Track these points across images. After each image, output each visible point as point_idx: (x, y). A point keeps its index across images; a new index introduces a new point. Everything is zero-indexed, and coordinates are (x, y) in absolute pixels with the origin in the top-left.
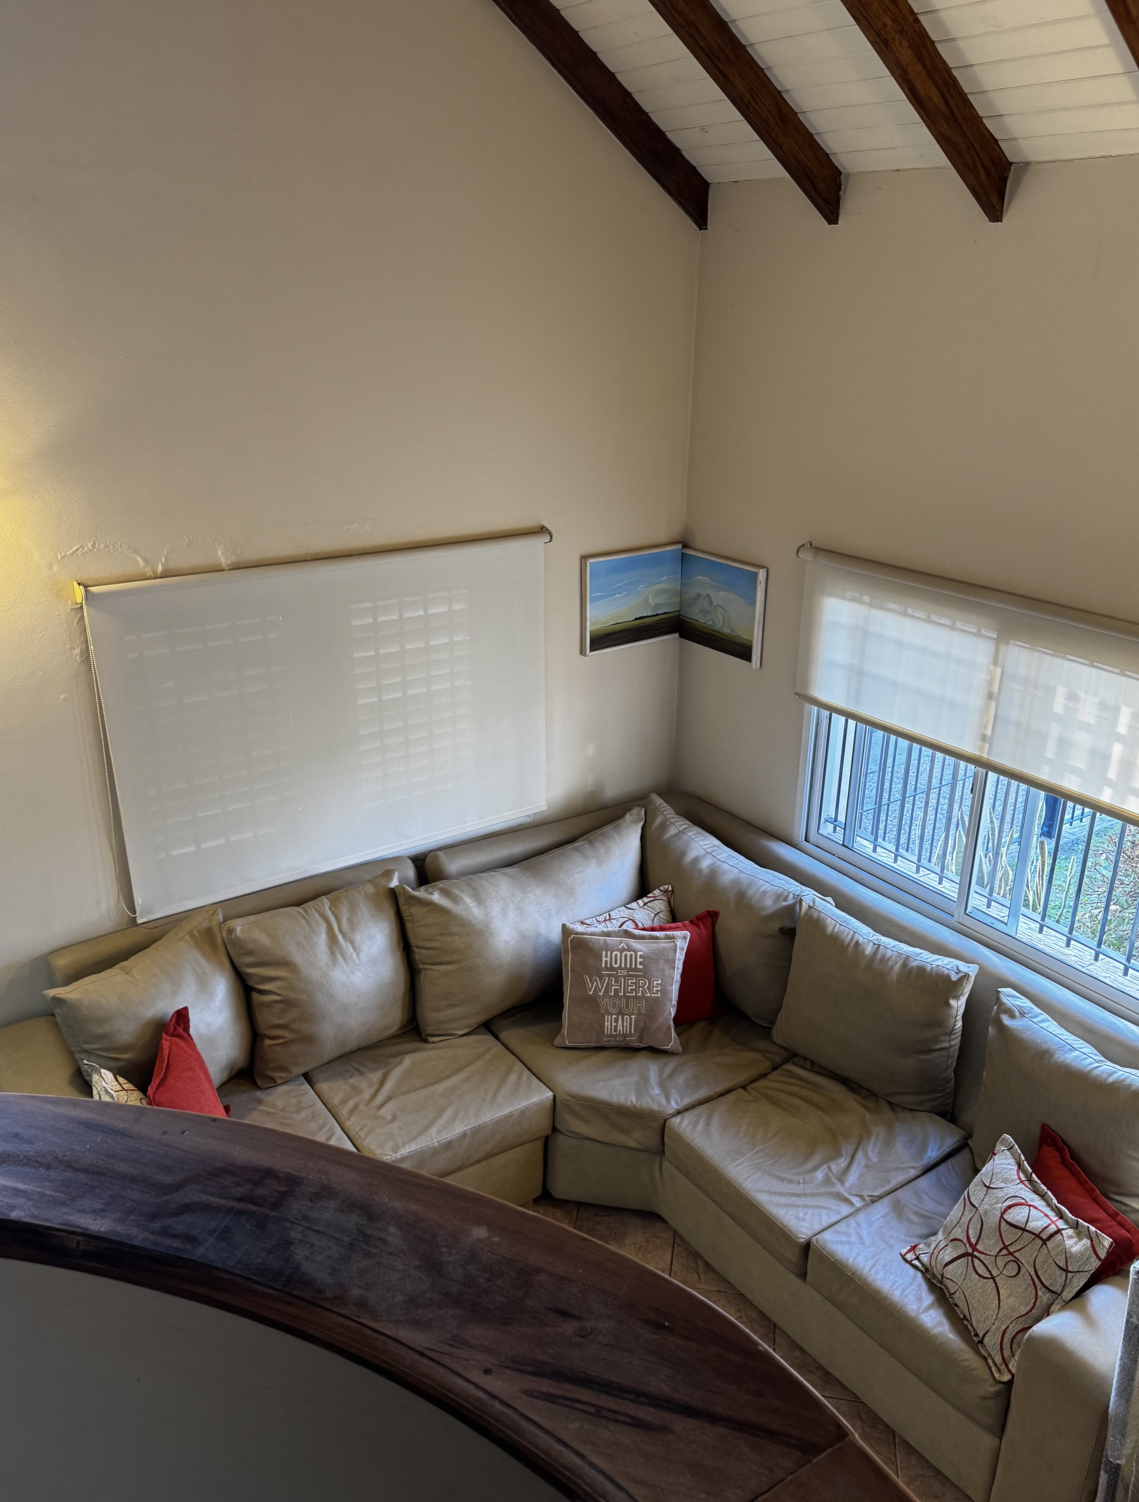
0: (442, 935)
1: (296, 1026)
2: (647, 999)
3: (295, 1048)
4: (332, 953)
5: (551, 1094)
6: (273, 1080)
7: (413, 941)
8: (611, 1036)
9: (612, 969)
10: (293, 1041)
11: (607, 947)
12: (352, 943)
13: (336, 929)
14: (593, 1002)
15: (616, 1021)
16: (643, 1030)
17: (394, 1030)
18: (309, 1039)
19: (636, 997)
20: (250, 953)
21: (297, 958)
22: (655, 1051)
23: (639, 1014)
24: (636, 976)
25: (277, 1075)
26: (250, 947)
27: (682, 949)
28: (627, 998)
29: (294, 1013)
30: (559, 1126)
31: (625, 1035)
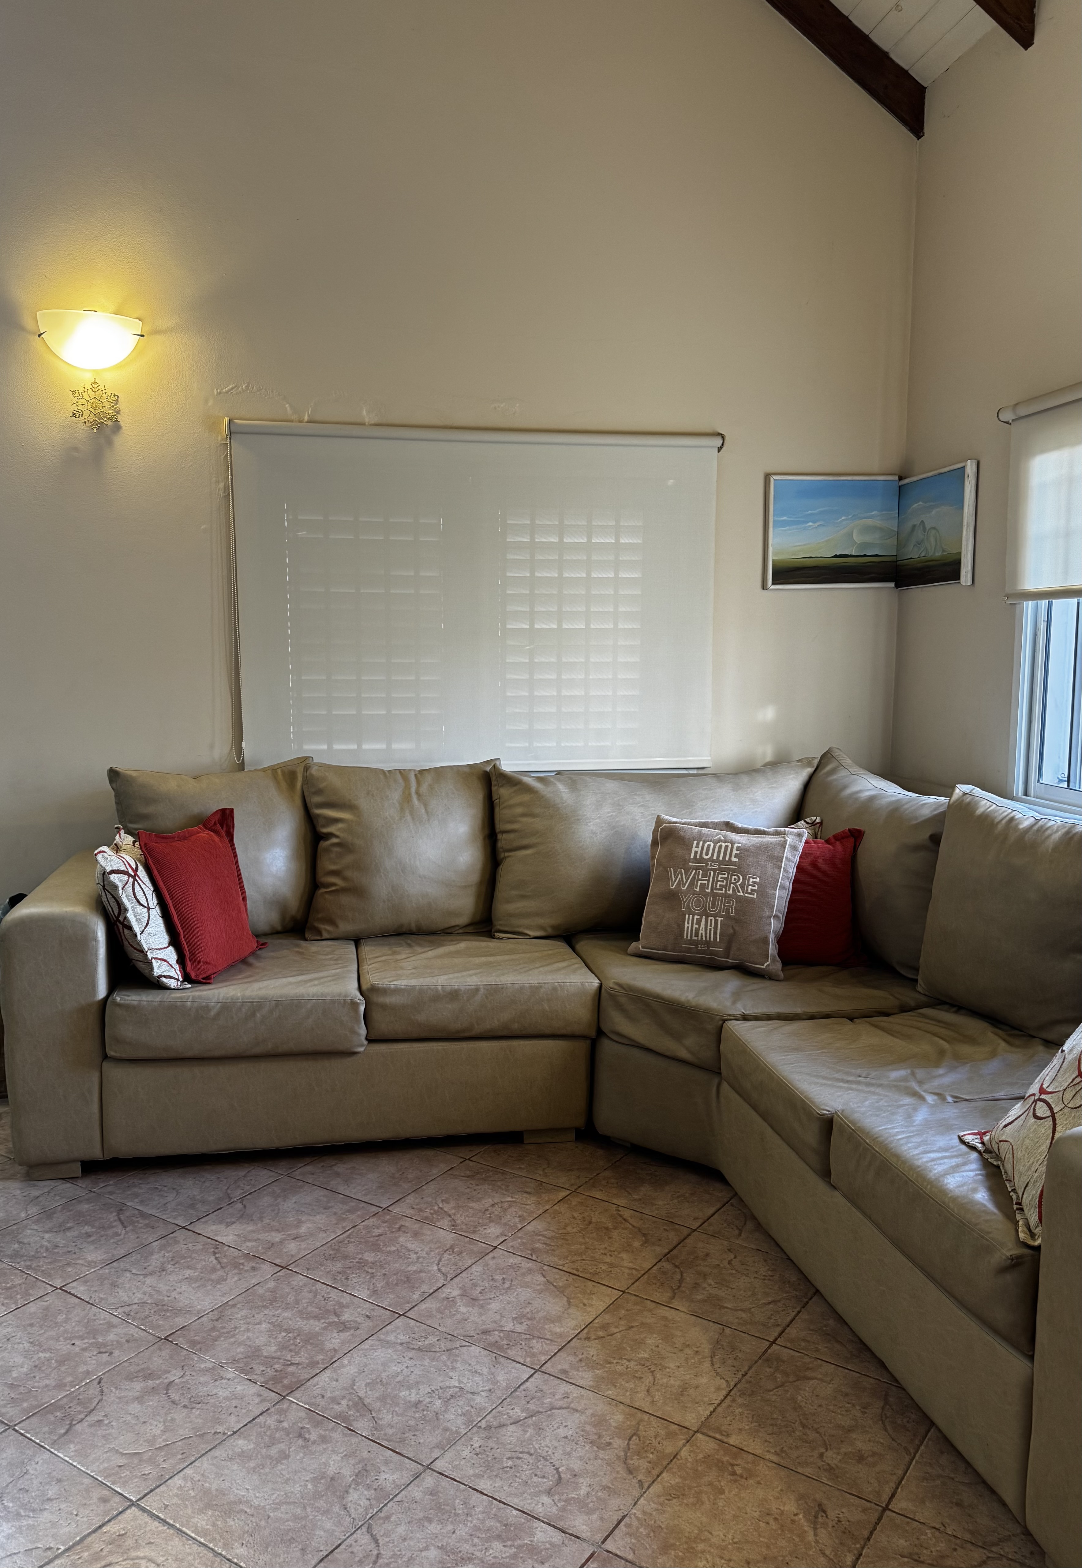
0: (524, 815)
1: (348, 874)
2: (740, 899)
3: (346, 900)
4: (402, 809)
5: (596, 983)
6: (319, 932)
7: (500, 826)
8: (691, 942)
9: (702, 860)
10: (343, 890)
11: (700, 837)
12: (426, 806)
13: (413, 790)
14: (672, 898)
15: (699, 922)
16: (730, 939)
17: (463, 920)
18: (358, 891)
19: (725, 895)
20: (319, 792)
21: (363, 803)
22: (745, 971)
23: (727, 917)
24: (728, 870)
25: (325, 928)
26: (322, 785)
27: (794, 848)
28: (715, 896)
29: (349, 859)
30: (605, 1029)
31: (708, 943)
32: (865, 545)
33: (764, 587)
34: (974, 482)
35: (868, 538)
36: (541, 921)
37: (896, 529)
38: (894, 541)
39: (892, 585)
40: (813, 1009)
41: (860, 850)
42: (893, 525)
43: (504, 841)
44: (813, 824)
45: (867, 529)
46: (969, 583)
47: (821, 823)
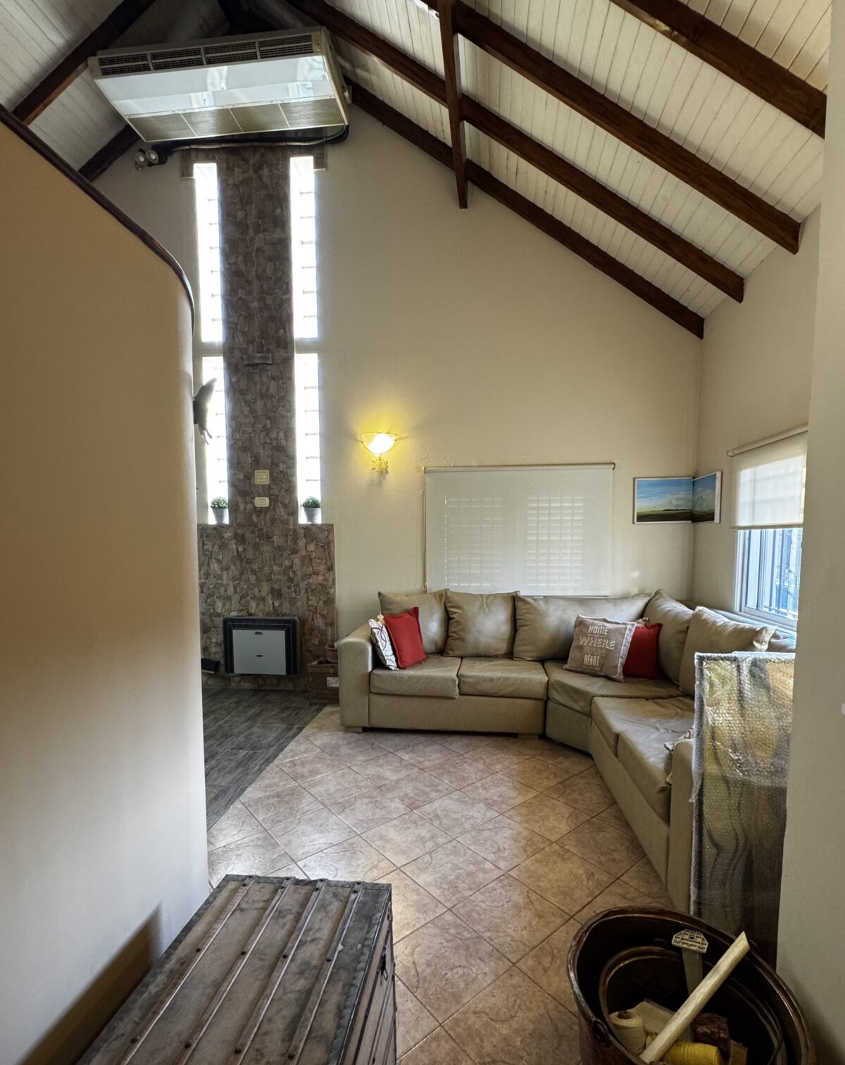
0: (526, 613)
1: (460, 633)
2: (607, 650)
3: (457, 642)
4: (480, 609)
5: (547, 679)
6: (448, 654)
7: (518, 617)
8: (587, 665)
9: (592, 633)
10: (457, 639)
11: (593, 624)
12: (489, 608)
13: (485, 602)
14: (581, 648)
15: (590, 658)
16: (602, 665)
17: (502, 652)
18: (461, 639)
19: (601, 648)
20: (450, 602)
21: (465, 607)
22: (608, 678)
23: (602, 657)
24: (603, 638)
25: (451, 652)
26: (451, 599)
27: (630, 630)
28: (597, 648)
29: (459, 628)
30: (550, 696)
31: (593, 666)
32: (678, 505)
33: (633, 523)
34: (720, 480)
35: (679, 503)
36: (530, 654)
37: (692, 498)
38: (691, 503)
39: (690, 522)
40: (631, 694)
41: (661, 632)
42: (691, 497)
43: (519, 623)
44: (645, 620)
45: (678, 499)
46: (718, 522)
47: (648, 621)
